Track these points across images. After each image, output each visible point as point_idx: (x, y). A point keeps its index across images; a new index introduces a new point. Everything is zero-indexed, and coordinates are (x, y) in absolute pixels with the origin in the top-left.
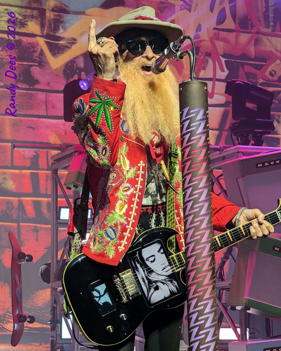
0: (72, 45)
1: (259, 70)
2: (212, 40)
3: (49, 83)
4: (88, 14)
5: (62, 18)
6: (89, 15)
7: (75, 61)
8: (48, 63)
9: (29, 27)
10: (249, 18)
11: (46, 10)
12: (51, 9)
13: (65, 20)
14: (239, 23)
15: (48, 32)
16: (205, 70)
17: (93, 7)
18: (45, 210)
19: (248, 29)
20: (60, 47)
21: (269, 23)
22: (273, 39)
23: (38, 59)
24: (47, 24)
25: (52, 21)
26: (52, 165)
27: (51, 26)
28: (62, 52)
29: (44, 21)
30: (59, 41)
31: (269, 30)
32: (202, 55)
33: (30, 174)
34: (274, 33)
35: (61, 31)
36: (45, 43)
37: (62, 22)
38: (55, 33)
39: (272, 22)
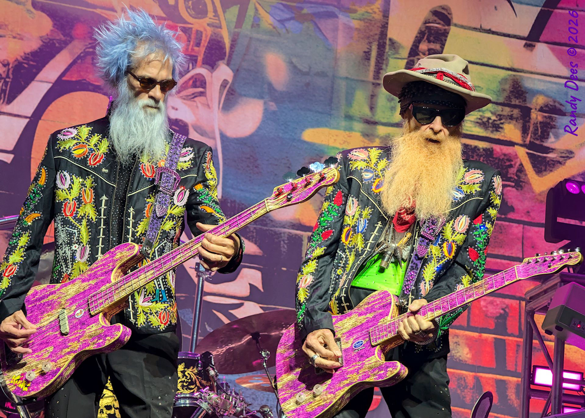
0: (566, 160)
3: (528, 212)
5: (554, 121)
8: (528, 183)
9: (505, 131)
11: (531, 109)
12: (538, 107)
13: (557, 124)
15: (532, 140)
18: (512, 395)
20: (548, 161)
23: (516, 178)
24: (531, 129)
25: (539, 125)
27: (537, 132)
28: (551, 169)
29: (527, 124)
30: (547, 153)
33: (494, 340)
35: (552, 139)
36: (526, 155)
38: (543, 142)
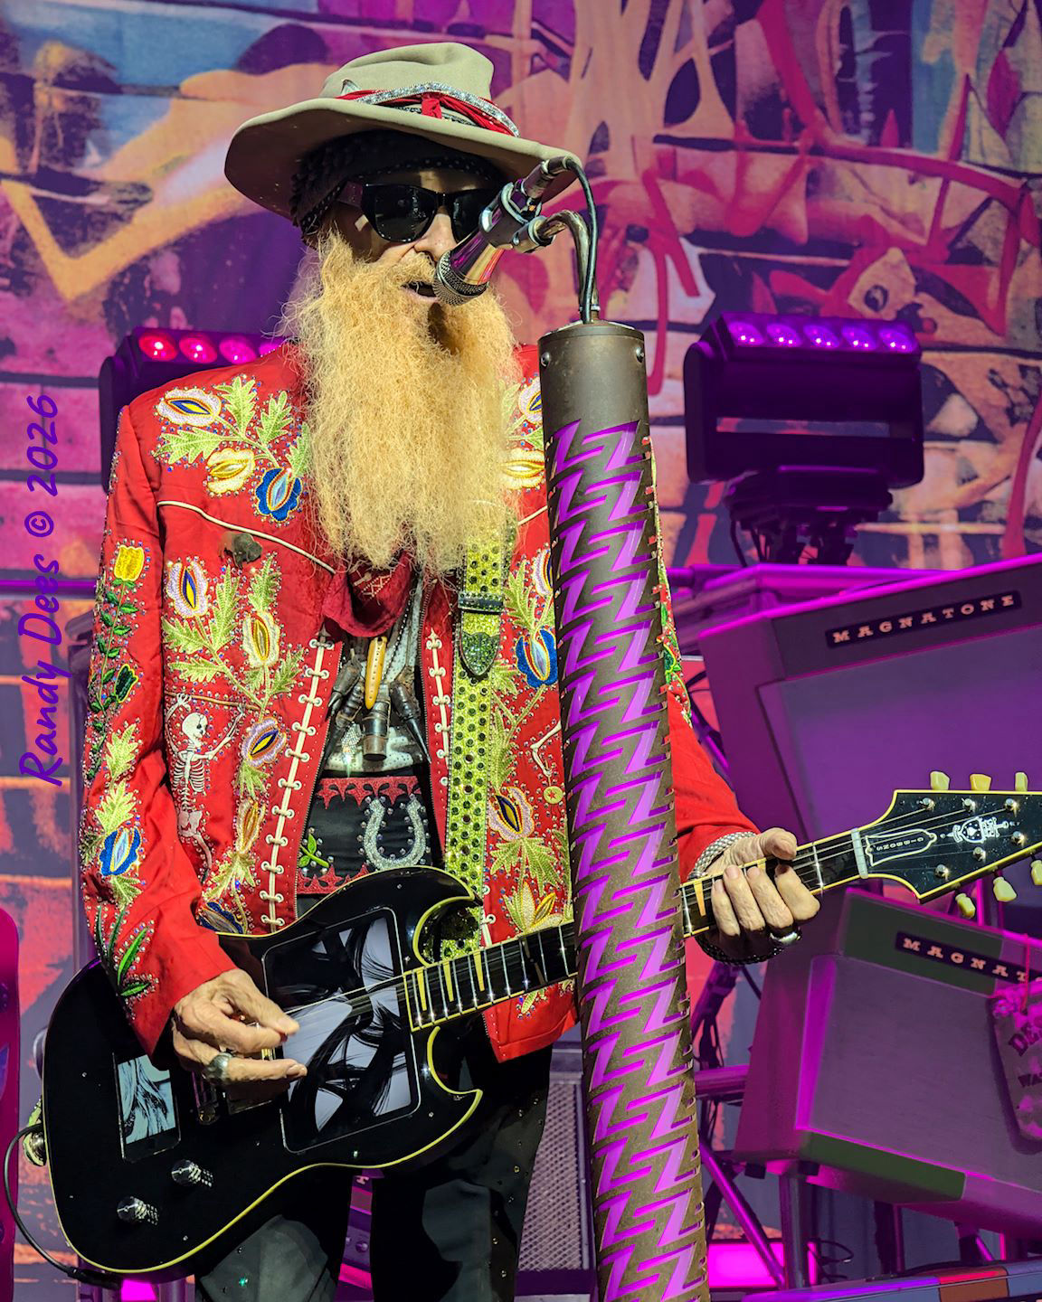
0: (132, 210)
1: (826, 288)
2: (649, 180)
3: (51, 351)
4: (191, 94)
5: (95, 110)
6: (195, 98)
7: (146, 266)
8: (44, 276)
10: (784, 99)
11: (34, 81)
12: (52, 76)
13: (105, 117)
14: (747, 115)
15: (44, 163)
16: (626, 290)
17: (207, 69)
18: (46, 824)
19: (780, 138)
20: (90, 216)
21: (857, 112)
22: (875, 173)
23: (11, 264)
24: (39, 132)
26: (70, 655)
27: (54, 141)
28: (97, 235)
29: (28, 121)
30: (85, 194)
31: (859, 141)
32: (614, 235)
34: (875, 149)
35: (93, 156)
36: (32, 203)
37: (93, 125)
38: (71, 165)
39: (870, 111)
